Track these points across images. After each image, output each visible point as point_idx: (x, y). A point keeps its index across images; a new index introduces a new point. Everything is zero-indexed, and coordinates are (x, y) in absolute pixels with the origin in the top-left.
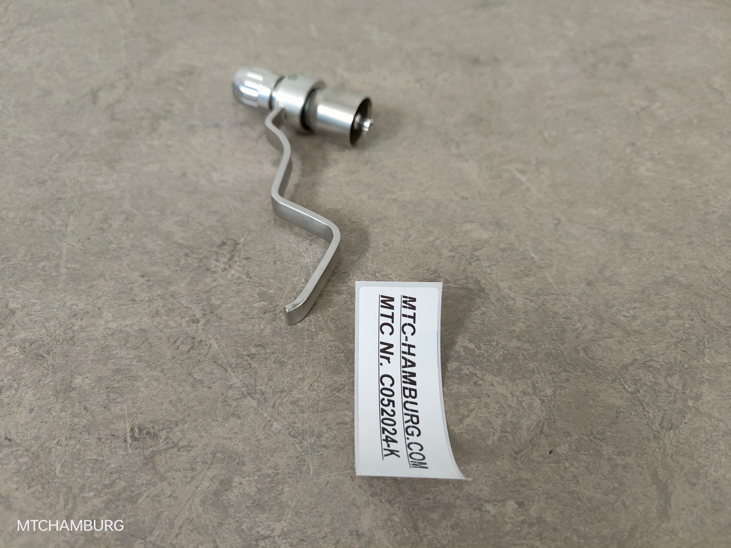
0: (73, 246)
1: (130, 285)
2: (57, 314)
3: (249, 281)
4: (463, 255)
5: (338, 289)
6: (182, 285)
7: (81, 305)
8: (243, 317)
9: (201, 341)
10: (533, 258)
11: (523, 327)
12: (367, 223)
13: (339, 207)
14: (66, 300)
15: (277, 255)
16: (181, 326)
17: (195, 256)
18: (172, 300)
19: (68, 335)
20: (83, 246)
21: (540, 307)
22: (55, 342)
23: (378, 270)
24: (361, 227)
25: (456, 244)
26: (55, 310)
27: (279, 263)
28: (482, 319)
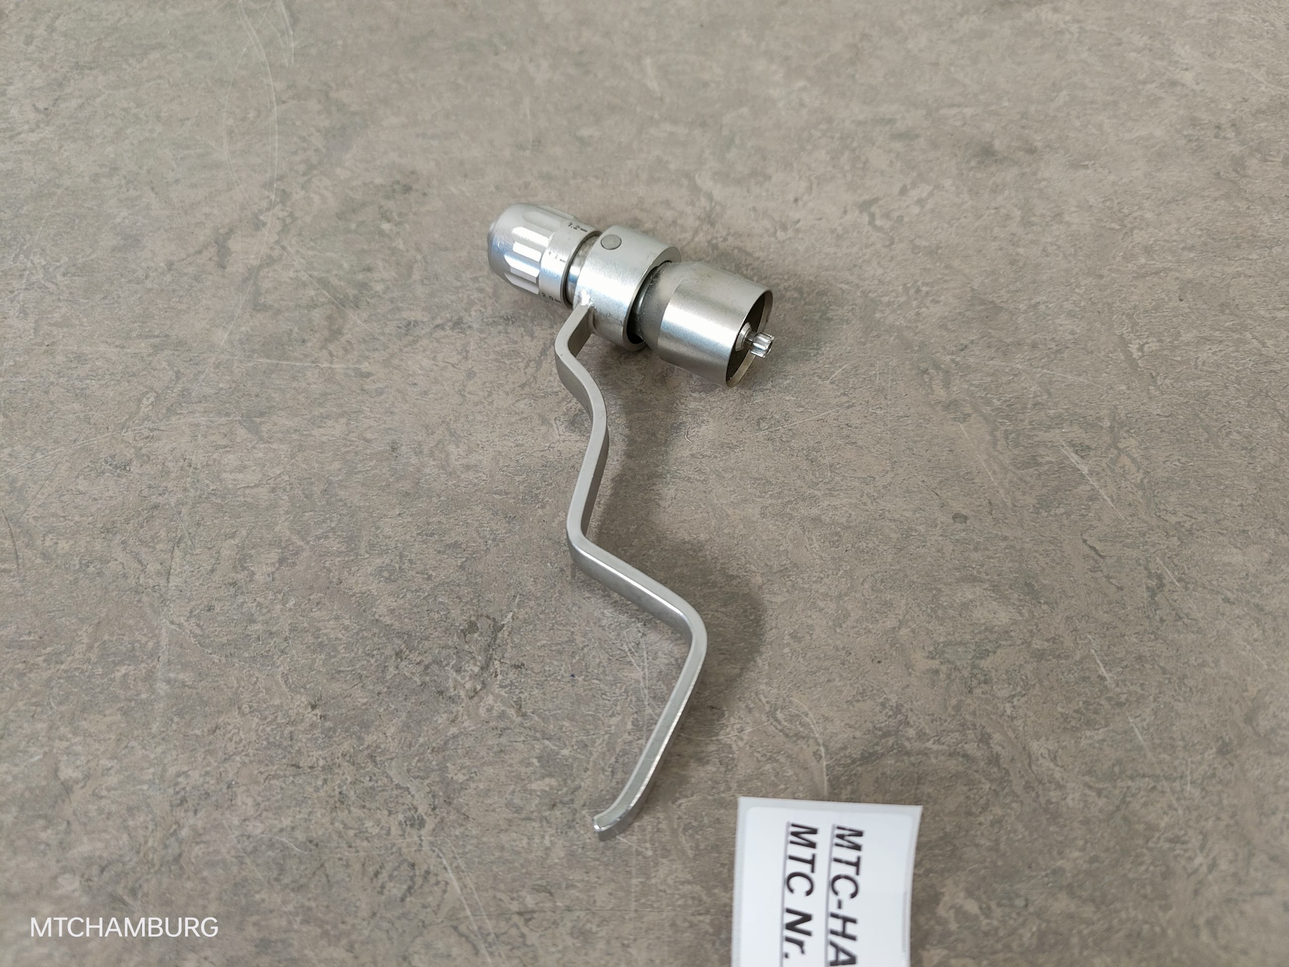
0: (180, 625)
1: (289, 728)
2: (149, 797)
3: (521, 725)
4: (956, 669)
5: (699, 749)
6: (391, 731)
7: (195, 776)
8: (510, 816)
9: (428, 872)
10: (1102, 678)
11: (1080, 862)
12: (759, 580)
13: (703, 537)
14: (166, 761)
15: (577, 658)
16: (388, 833)
17: (415, 657)
18: (370, 767)
19: (170, 851)
20: (198, 625)
21: (1118, 808)
22: (146, 867)
23: (780, 703)
24: (746, 591)
25: (942, 639)
26: (145, 787)
27: (580, 679)
28: (994, 838)
